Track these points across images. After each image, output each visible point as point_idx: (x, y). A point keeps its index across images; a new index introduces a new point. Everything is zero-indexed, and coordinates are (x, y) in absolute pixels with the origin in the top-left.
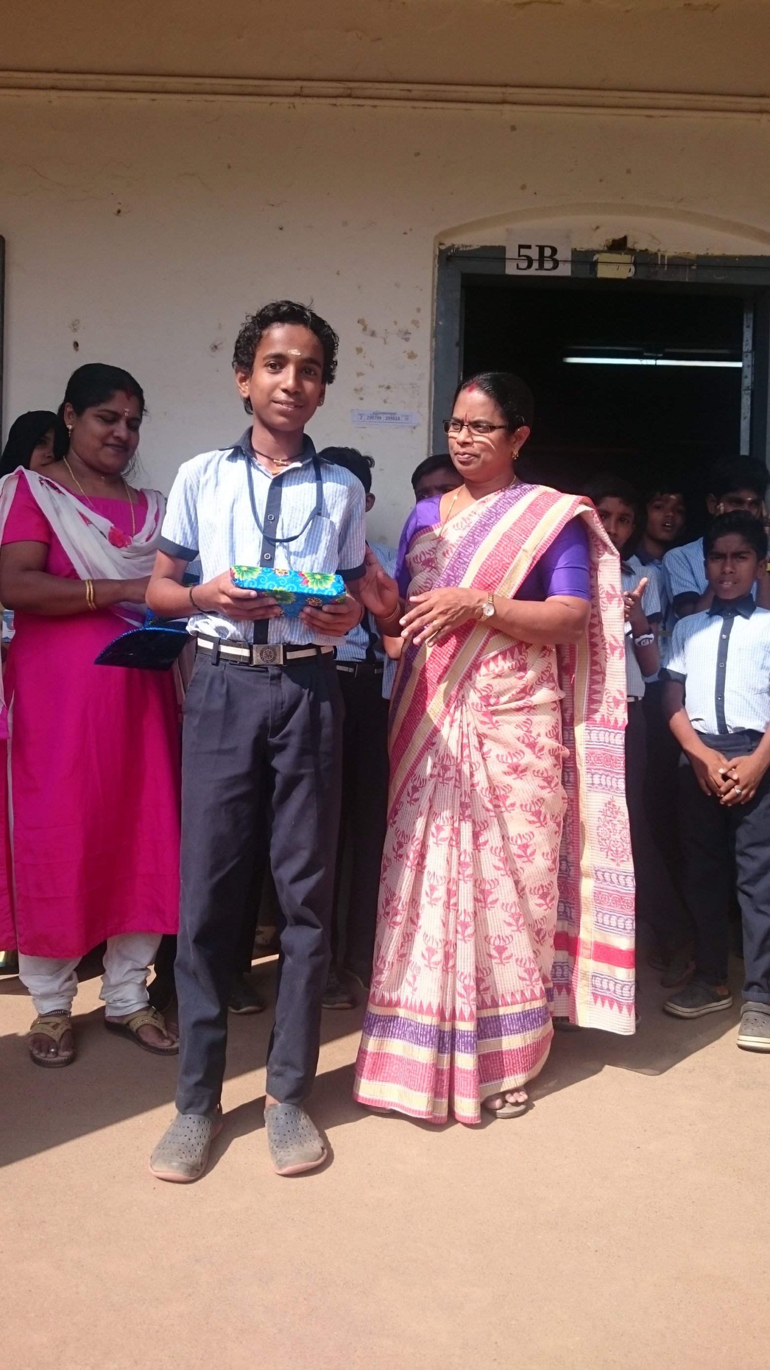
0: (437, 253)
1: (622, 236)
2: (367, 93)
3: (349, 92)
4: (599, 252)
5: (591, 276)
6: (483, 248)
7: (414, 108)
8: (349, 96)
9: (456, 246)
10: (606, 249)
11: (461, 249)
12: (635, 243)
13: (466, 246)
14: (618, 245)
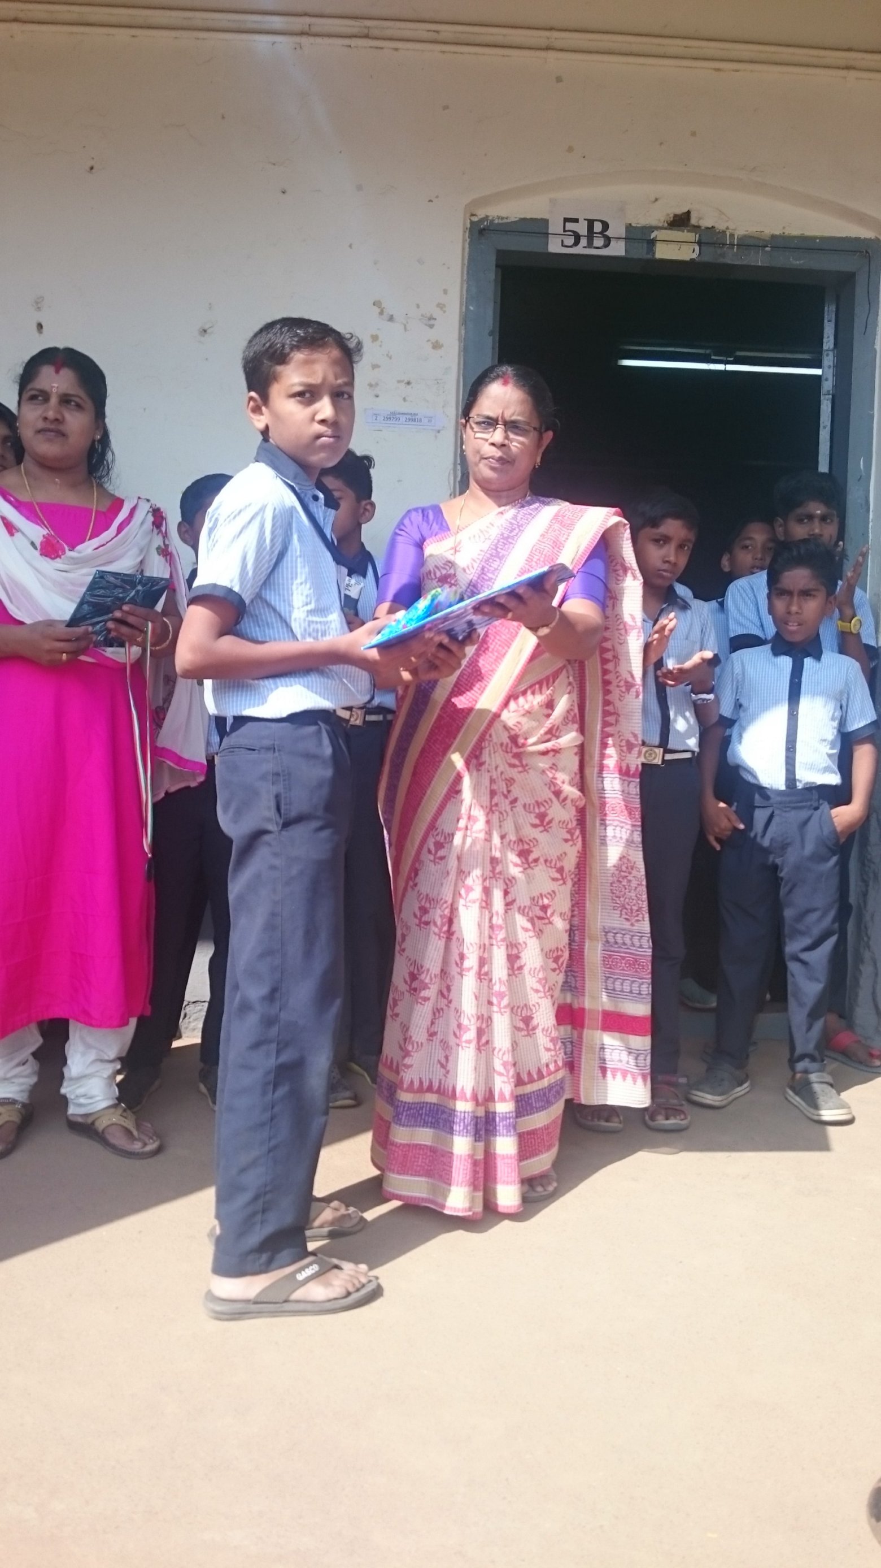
0: (469, 226)
1: (685, 210)
2: (389, 33)
3: (366, 31)
4: (657, 228)
5: (649, 256)
6: (523, 220)
7: (443, 52)
8: (367, 36)
9: (490, 218)
10: (666, 225)
11: (496, 221)
12: (700, 219)
13: (502, 218)
14: (681, 221)
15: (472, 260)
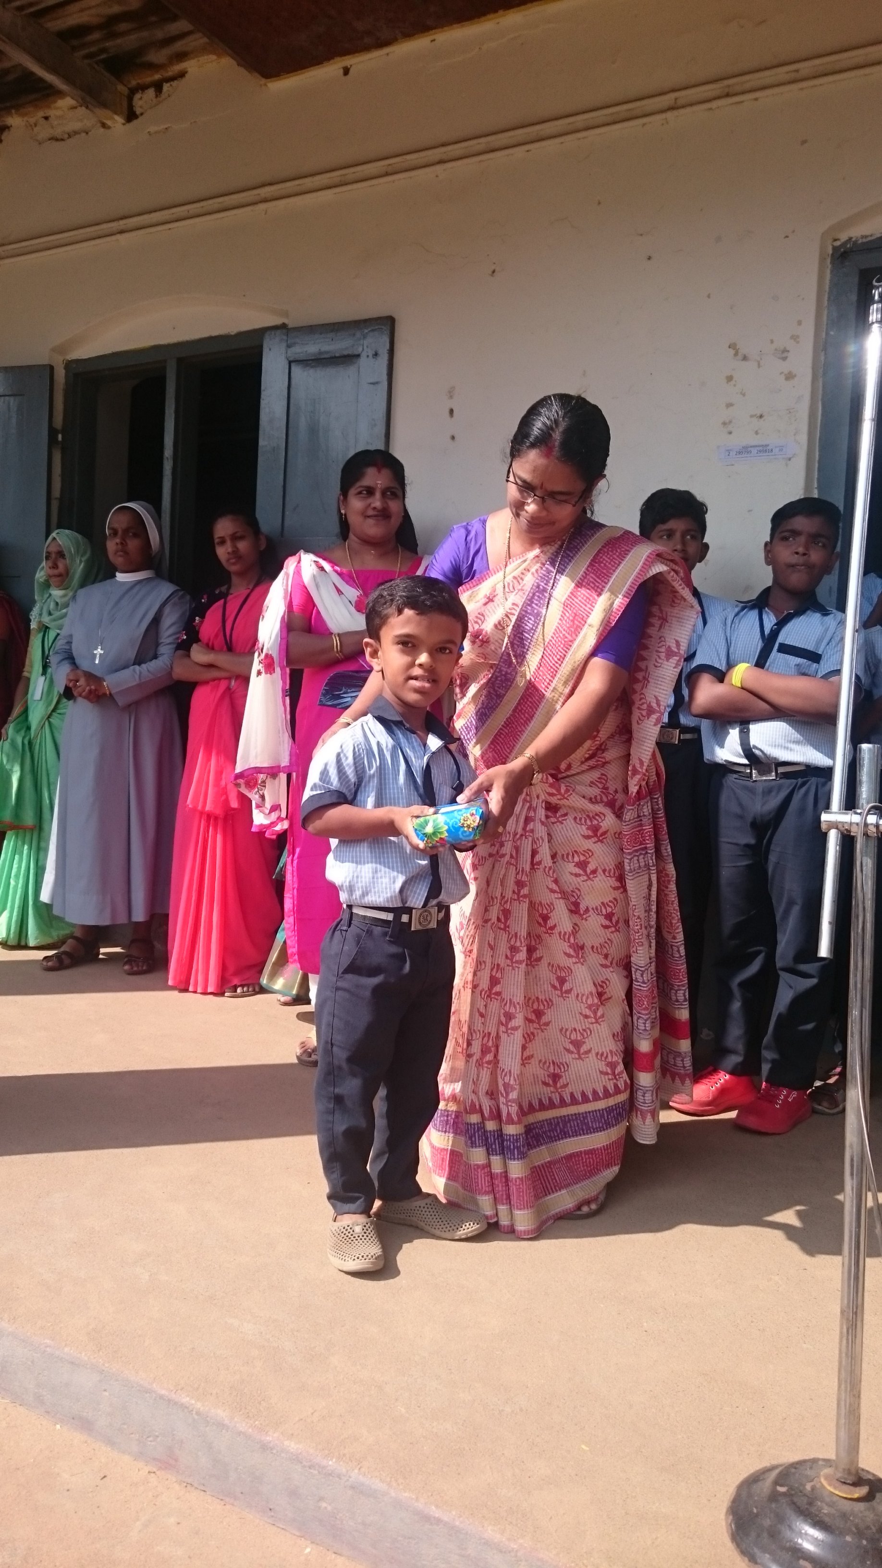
0: (830, 251)
2: (747, 86)
3: (726, 90)
7: (802, 89)
8: (728, 95)
9: (853, 239)
11: (860, 241)
13: (866, 237)
15: (834, 285)
